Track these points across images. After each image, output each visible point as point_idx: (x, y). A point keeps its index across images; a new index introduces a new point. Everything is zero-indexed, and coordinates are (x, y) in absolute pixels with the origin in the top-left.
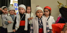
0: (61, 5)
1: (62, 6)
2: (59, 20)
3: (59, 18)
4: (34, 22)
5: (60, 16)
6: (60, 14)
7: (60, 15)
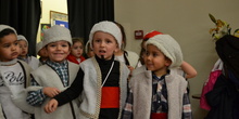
0: (221, 29)
1: (226, 31)
2: (214, 82)
3: (216, 75)
4: (138, 85)
5: (220, 68)
6: (220, 60)
7: (219, 64)
